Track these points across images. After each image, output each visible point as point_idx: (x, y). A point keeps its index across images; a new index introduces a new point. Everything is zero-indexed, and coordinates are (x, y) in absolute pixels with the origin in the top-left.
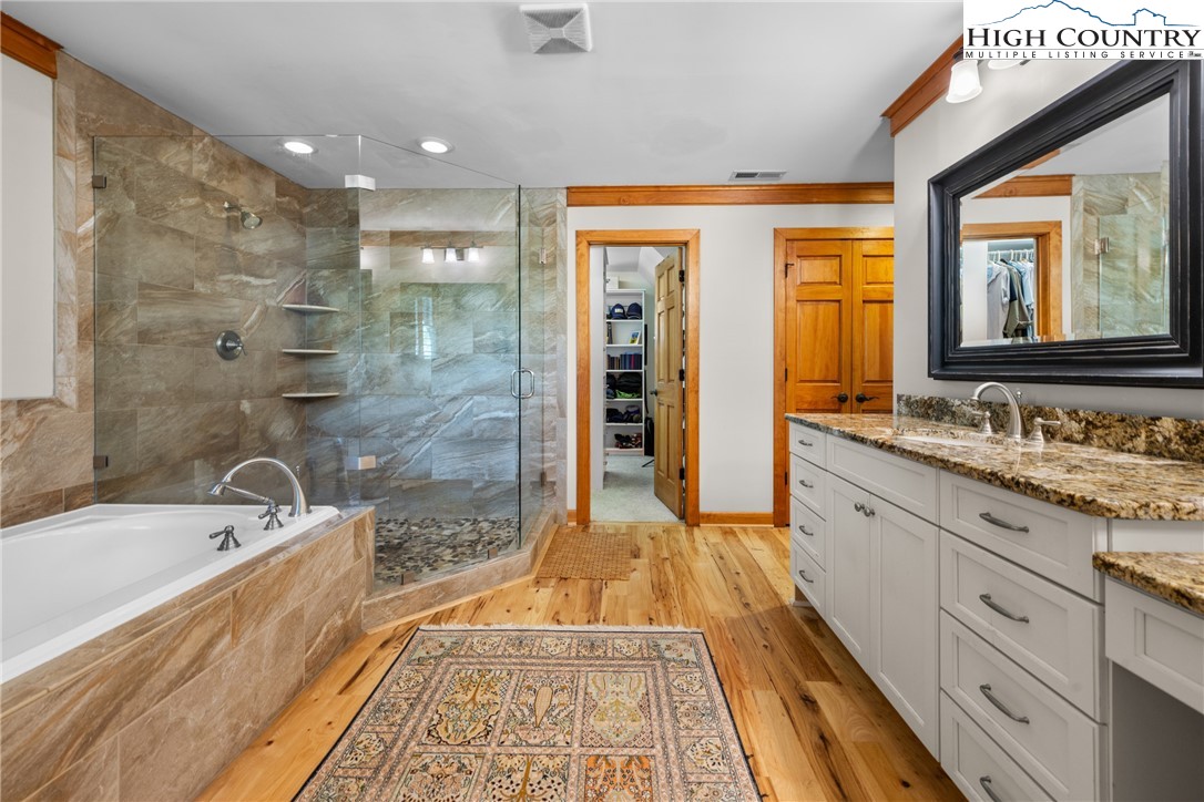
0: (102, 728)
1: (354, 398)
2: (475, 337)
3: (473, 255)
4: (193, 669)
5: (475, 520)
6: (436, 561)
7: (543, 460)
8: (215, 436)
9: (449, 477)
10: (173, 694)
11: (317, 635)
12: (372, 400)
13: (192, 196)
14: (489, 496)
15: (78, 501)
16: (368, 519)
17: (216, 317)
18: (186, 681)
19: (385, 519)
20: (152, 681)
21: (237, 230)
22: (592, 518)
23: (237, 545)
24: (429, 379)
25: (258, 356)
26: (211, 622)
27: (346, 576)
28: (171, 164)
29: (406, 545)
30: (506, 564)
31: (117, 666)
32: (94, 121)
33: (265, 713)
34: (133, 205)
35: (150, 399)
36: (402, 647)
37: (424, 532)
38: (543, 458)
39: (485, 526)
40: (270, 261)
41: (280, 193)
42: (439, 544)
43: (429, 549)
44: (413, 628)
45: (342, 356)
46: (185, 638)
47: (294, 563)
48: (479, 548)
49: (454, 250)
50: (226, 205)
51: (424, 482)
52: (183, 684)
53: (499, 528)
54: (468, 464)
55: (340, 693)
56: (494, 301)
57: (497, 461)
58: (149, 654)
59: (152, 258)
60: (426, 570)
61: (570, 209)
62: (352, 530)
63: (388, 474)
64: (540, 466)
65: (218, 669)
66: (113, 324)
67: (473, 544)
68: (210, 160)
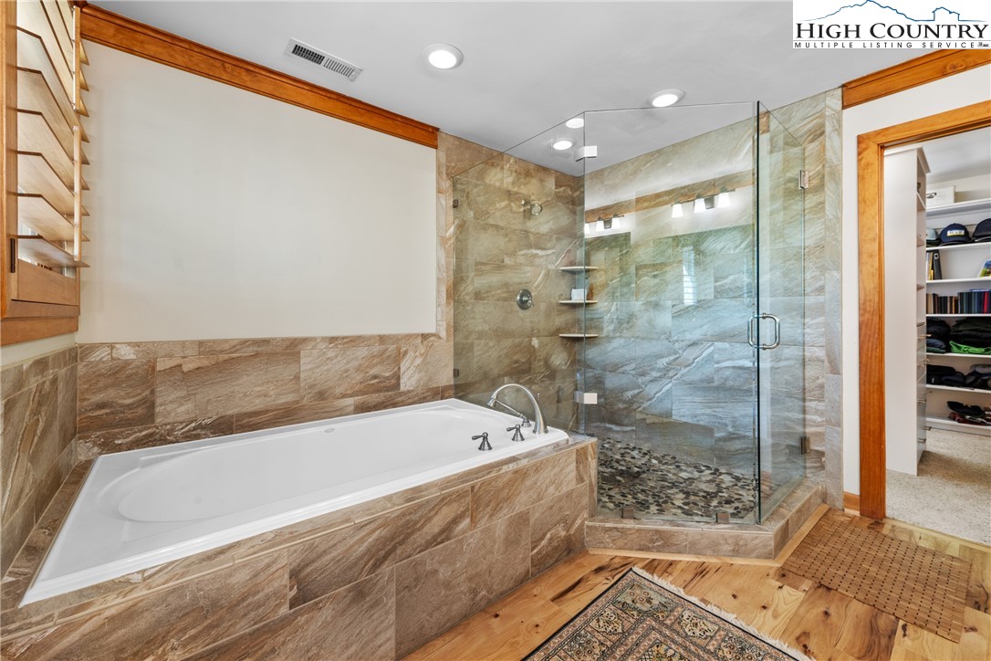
0: (385, 558)
1: (609, 339)
2: (716, 281)
3: (724, 201)
4: (443, 537)
5: (717, 470)
6: (666, 502)
7: (804, 423)
8: (516, 362)
9: (690, 421)
10: (430, 550)
11: (542, 539)
12: (622, 341)
13: (503, 201)
14: (732, 449)
15: (447, 395)
16: (590, 449)
17: (517, 280)
18: (438, 544)
19: (632, 445)
20: (415, 536)
21: (529, 219)
22: (889, 512)
23: (490, 448)
24: (670, 324)
25: (543, 306)
26: (455, 505)
27: (569, 495)
28: (492, 183)
29: (644, 476)
30: (737, 537)
31: (393, 519)
32: (454, 167)
33: (497, 588)
34: (472, 213)
35: (481, 335)
36: (613, 581)
37: (663, 468)
38: (804, 420)
39: (727, 480)
40: (551, 237)
41: (558, 185)
42: (674, 485)
43: (663, 487)
44: (627, 564)
45: (599, 305)
46: (437, 513)
47: (521, 475)
48: (714, 503)
49: (703, 200)
50: (523, 203)
51: (665, 420)
52: (435, 546)
53: (742, 487)
54: (708, 411)
55: (553, 600)
56: (739, 242)
57: (742, 413)
58: (413, 517)
59: (483, 244)
60: (654, 508)
61: (845, 111)
62: (574, 456)
63: (635, 407)
64: (800, 429)
65: (460, 542)
66: (462, 289)
67: (709, 496)
68: (514, 174)
